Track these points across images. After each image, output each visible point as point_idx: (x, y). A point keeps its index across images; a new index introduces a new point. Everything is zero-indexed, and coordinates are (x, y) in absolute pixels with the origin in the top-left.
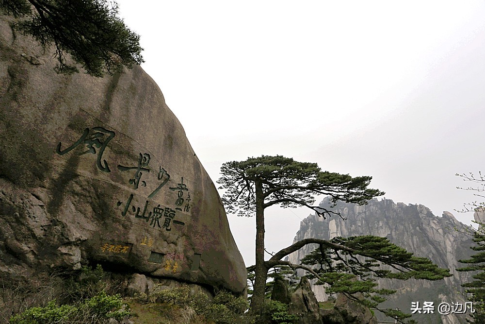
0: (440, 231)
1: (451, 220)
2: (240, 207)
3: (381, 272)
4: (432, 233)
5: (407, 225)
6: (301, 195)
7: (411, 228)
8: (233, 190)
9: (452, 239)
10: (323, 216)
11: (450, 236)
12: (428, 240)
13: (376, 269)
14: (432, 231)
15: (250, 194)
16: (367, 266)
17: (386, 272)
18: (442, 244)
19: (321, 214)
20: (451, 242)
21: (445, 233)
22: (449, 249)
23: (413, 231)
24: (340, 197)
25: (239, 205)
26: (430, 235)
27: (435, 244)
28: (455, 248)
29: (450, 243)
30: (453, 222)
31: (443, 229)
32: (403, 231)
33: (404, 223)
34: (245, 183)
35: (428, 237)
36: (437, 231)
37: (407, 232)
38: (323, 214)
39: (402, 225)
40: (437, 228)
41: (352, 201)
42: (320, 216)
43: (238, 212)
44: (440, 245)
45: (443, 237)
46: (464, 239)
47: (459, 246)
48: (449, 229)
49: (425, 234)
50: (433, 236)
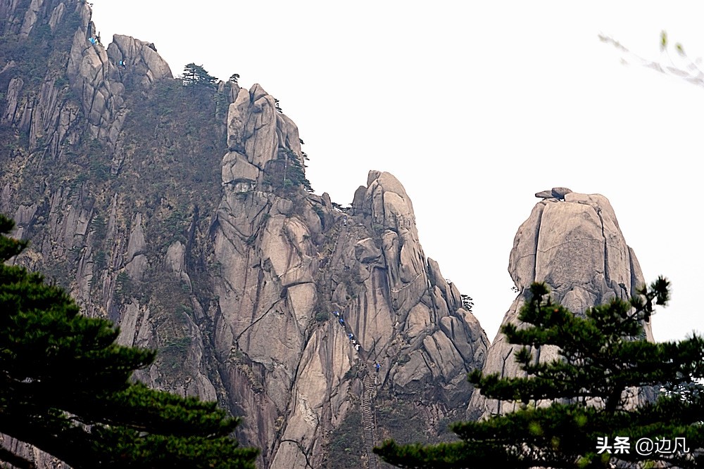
0: (302, 298)
1: (389, 237)
4: (247, 302)
5: (115, 215)
7: (138, 239)
9: (342, 363)
11: (340, 341)
12: (210, 342)
14: (251, 290)
18: (276, 386)
20: (329, 377)
21: (319, 315)
22: (303, 421)
23: (136, 267)
26: (233, 312)
27: (237, 382)
28: (337, 422)
29: (322, 384)
30: (392, 253)
31: (319, 288)
32: (77, 254)
33: (100, 198)
35: (211, 326)
36: (284, 294)
37: (101, 264)
39: (89, 207)
40: (294, 274)
44: (261, 391)
45: (296, 339)
46: (405, 374)
47: (365, 409)
48: (351, 293)
49: (205, 303)
50: (246, 321)
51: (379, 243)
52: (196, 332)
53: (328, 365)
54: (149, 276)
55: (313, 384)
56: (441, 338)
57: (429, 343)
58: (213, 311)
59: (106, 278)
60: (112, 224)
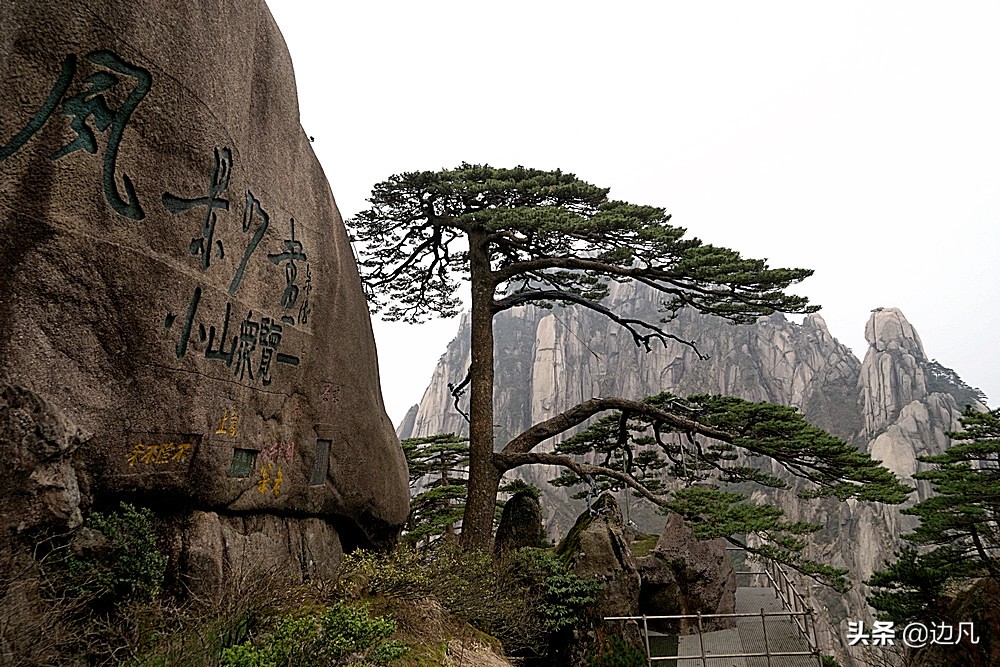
0: (790, 357)
1: (818, 333)
2: (394, 296)
4: (772, 362)
5: (723, 339)
6: (574, 277)
7: (731, 345)
8: (383, 246)
9: (809, 377)
10: (646, 344)
11: (806, 368)
12: (761, 375)
13: (731, 464)
14: (773, 356)
15: (434, 264)
18: (786, 386)
19: (642, 339)
20: (805, 382)
21: (798, 362)
22: (798, 396)
23: (732, 354)
24: (695, 300)
25: (393, 291)
26: (767, 364)
27: (772, 386)
28: (810, 396)
29: (803, 384)
30: (820, 338)
31: (796, 353)
32: (712, 352)
33: (717, 334)
34: (430, 231)
35: (761, 370)
36: (784, 356)
37: (720, 355)
38: (646, 339)
39: (714, 337)
40: (786, 349)
41: (718, 311)
42: (639, 345)
43: (386, 310)
44: (781, 388)
45: (791, 370)
46: (831, 377)
47: (819, 391)
48: (808, 353)
49: (757, 362)
50: (772, 367)
51: (815, 335)
52: (756, 372)
53: (804, 377)
54: (737, 356)
55: (799, 384)
56: (842, 363)
57: (838, 365)
58: (760, 365)
59: (723, 359)
60: (722, 341)
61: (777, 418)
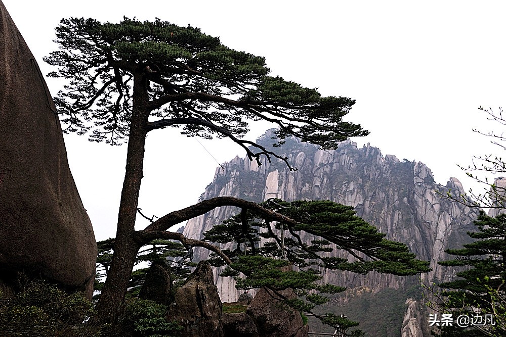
0: (437, 207)
1: (457, 192)
3: (333, 259)
4: (424, 209)
5: (391, 192)
7: (396, 197)
9: (449, 221)
10: (257, 159)
11: (448, 217)
12: (416, 219)
14: (424, 206)
16: (312, 251)
17: (339, 260)
18: (433, 227)
19: (254, 156)
20: (446, 225)
21: (441, 211)
22: (441, 235)
23: (397, 203)
26: (421, 211)
27: (423, 227)
28: (449, 235)
29: (444, 226)
30: (458, 195)
31: (440, 204)
32: (383, 202)
33: (387, 189)
35: (416, 215)
36: (432, 207)
37: (389, 203)
38: (257, 156)
39: (384, 191)
40: (434, 203)
42: (251, 160)
44: (430, 229)
45: (437, 217)
46: (465, 223)
47: (456, 231)
48: (449, 205)
49: (413, 210)
50: (424, 213)
51: (455, 194)
52: (412, 216)
53: (446, 222)
54: (400, 205)
55: (442, 227)
56: (473, 214)
57: (470, 215)
58: (415, 211)
59: (390, 206)
60: (390, 195)
61: (330, 210)
